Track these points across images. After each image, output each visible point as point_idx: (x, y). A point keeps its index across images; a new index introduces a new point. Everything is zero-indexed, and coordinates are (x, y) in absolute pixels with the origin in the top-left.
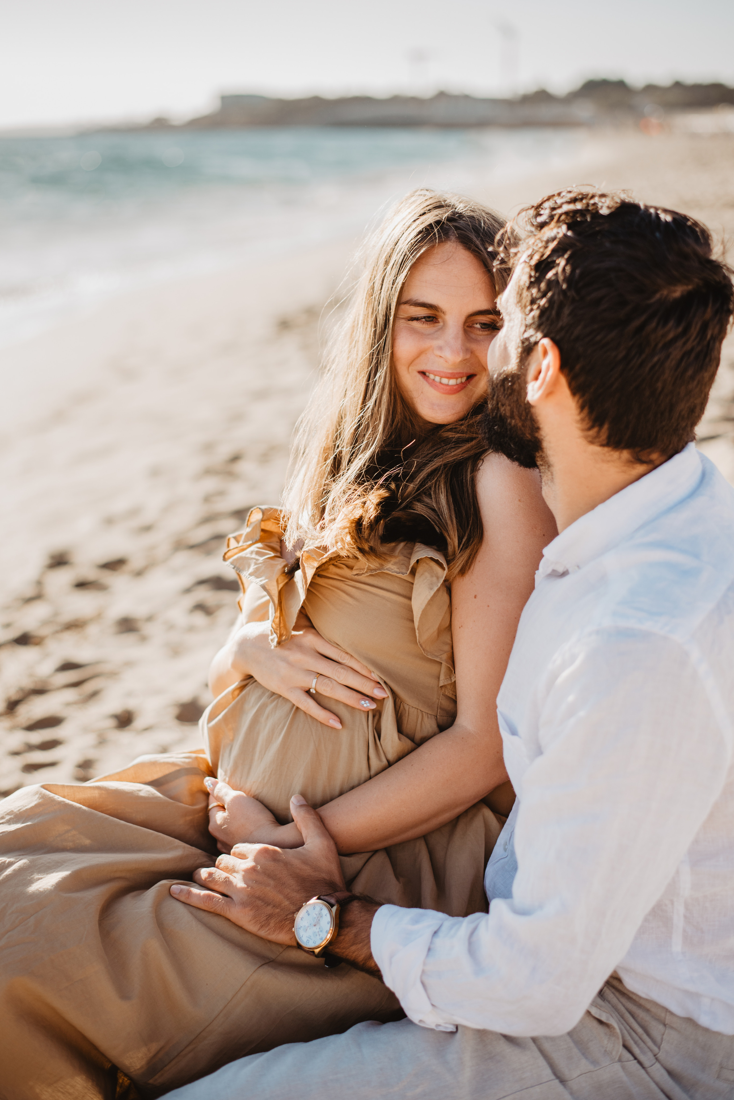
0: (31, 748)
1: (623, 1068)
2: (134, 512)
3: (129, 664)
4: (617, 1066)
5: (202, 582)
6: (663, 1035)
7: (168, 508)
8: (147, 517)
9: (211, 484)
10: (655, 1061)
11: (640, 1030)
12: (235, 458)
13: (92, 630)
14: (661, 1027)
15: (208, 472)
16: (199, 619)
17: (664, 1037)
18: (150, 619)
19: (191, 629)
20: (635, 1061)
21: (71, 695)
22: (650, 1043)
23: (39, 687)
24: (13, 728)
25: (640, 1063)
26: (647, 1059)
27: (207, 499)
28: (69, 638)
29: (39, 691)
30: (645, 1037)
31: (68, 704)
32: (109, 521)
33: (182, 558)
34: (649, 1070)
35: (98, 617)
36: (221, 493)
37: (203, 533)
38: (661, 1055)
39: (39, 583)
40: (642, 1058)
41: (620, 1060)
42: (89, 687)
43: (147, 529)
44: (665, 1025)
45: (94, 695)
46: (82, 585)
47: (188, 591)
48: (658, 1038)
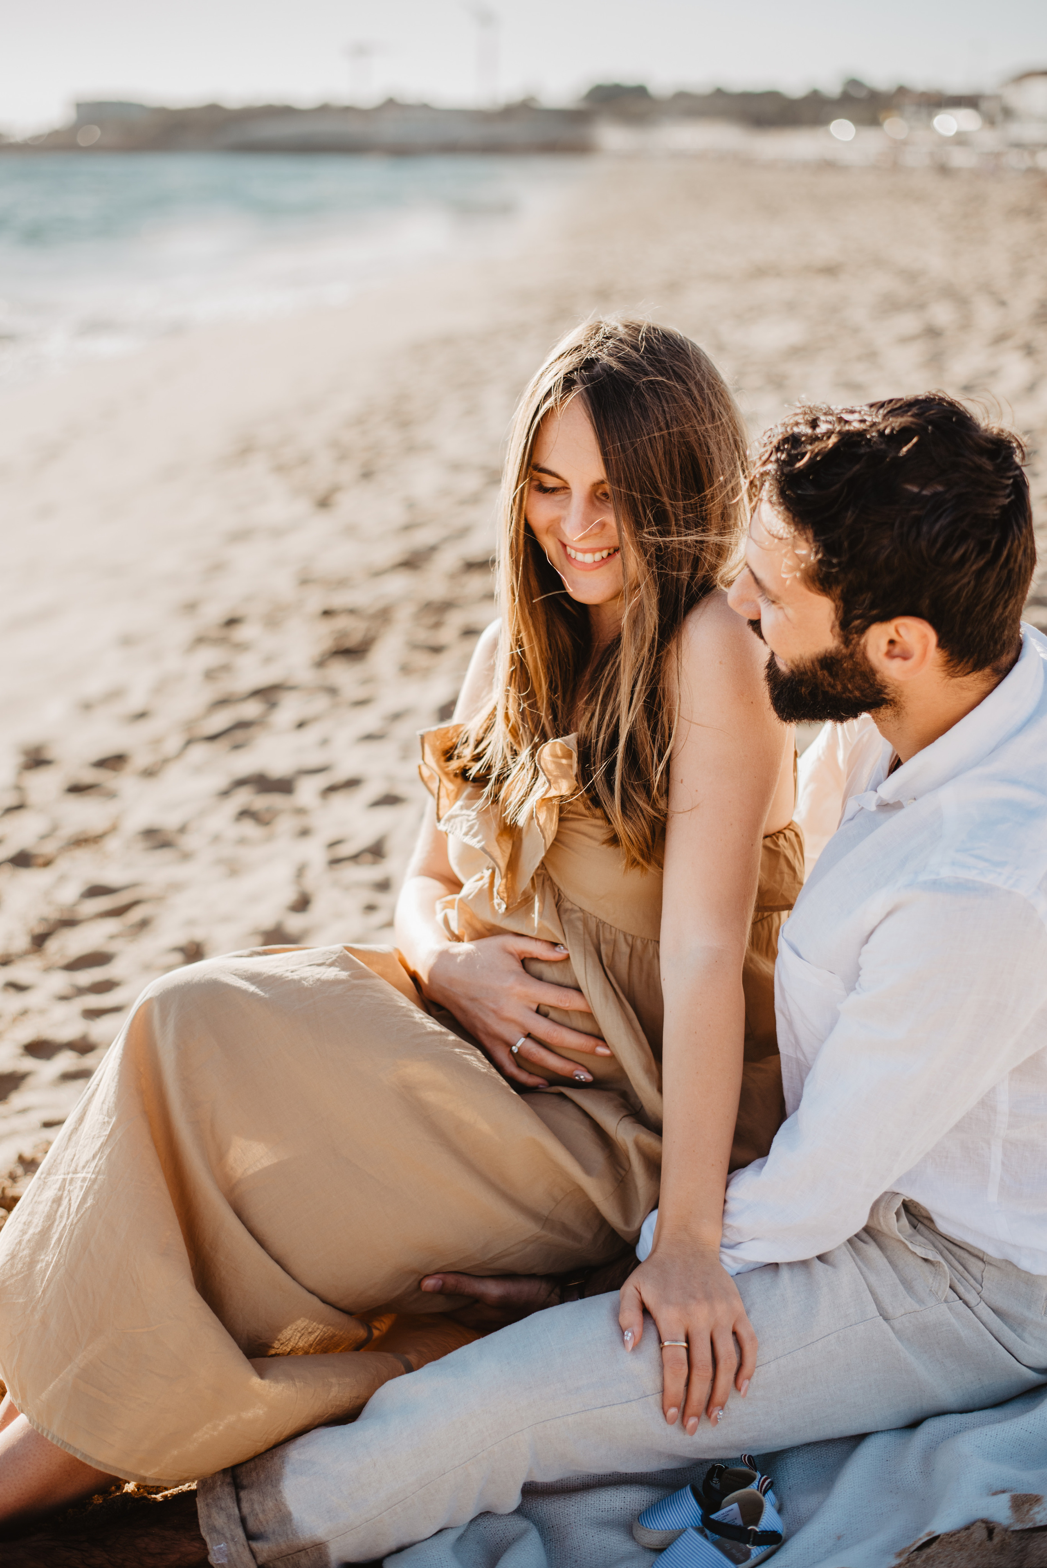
0: (81, 991)
1: (950, 1309)
2: (115, 695)
3: (176, 887)
4: (944, 1306)
5: (241, 783)
6: (983, 1272)
7: (161, 688)
8: (136, 701)
9: (209, 657)
10: (979, 1299)
11: (960, 1268)
12: (232, 622)
13: (113, 844)
14: (980, 1264)
15: (200, 641)
16: (249, 828)
17: (984, 1274)
18: (183, 830)
19: (242, 841)
20: (961, 1301)
21: (112, 925)
22: (972, 1281)
23: (66, 916)
24: (48, 969)
25: (966, 1303)
26: (972, 1298)
27: (210, 675)
28: (83, 855)
29: (69, 922)
30: (966, 1274)
31: (112, 937)
32: (87, 707)
33: (199, 753)
34: (975, 1309)
35: (113, 829)
36: (226, 668)
37: (221, 720)
38: (985, 1293)
39: (18, 788)
40: (967, 1297)
41: (946, 1301)
42: (135, 915)
43: (142, 716)
44: (984, 1262)
45: (144, 924)
46: (77, 789)
47: (225, 794)
48: (979, 1276)
